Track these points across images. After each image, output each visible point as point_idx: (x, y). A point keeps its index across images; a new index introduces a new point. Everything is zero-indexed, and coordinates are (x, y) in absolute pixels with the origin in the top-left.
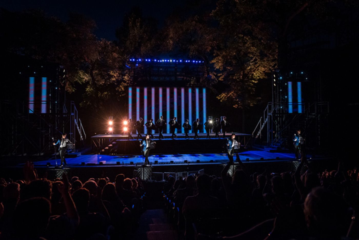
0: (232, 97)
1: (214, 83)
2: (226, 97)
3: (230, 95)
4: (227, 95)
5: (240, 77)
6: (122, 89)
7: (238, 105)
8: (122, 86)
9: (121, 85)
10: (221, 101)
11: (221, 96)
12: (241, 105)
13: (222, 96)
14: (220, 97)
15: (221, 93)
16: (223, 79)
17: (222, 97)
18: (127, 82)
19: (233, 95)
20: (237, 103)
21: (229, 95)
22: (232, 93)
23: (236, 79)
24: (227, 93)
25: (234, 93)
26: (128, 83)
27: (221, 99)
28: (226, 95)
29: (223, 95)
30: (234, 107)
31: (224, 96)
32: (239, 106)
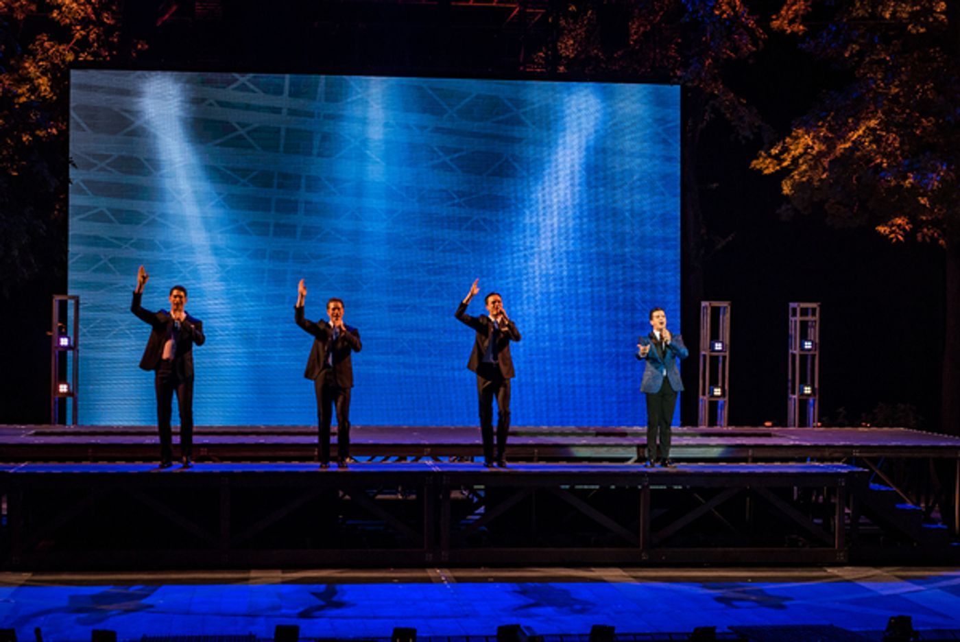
0: (868, 159)
1: (736, 49)
2: (826, 162)
3: (857, 144)
4: (830, 143)
5: (931, 11)
6: (34, 89)
7: (912, 219)
8: (36, 61)
9: (33, 54)
10: (786, 189)
11: (785, 150)
12: (934, 223)
13: (796, 150)
14: (778, 158)
15: (783, 132)
16: (805, 19)
17: (795, 160)
18: (79, 33)
19: (877, 140)
20: (904, 203)
21: (842, 146)
22: (872, 130)
23: (897, 25)
24: (830, 129)
25: (885, 125)
26: (84, 44)
27: (785, 173)
28: (825, 140)
29: (803, 142)
30: (885, 238)
31: (807, 147)
32: (917, 225)
